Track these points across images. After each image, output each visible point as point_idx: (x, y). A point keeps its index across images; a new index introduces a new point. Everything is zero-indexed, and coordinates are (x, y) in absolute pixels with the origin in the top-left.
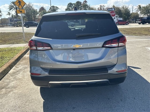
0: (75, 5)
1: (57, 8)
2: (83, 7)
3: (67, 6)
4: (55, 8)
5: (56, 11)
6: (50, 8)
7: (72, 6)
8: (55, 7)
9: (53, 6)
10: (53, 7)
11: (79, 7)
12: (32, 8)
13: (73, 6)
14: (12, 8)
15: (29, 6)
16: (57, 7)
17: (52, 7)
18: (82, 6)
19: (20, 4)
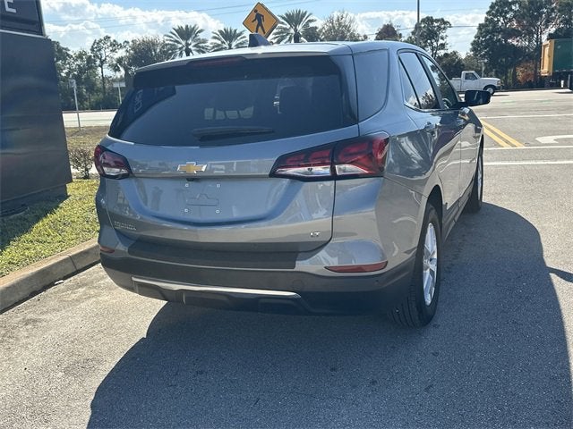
0: (520, 6)
1: (445, 23)
2: (559, 11)
3: (488, 13)
4: (435, 24)
5: (437, 36)
6: (417, 27)
7: (507, 13)
8: (437, 21)
9: (428, 18)
10: (429, 20)
11: (541, 14)
12: (349, 31)
13: (511, 10)
14: (283, 38)
15: (340, 24)
16: (445, 20)
17: (423, 21)
18: (553, 10)
19: (260, 24)
